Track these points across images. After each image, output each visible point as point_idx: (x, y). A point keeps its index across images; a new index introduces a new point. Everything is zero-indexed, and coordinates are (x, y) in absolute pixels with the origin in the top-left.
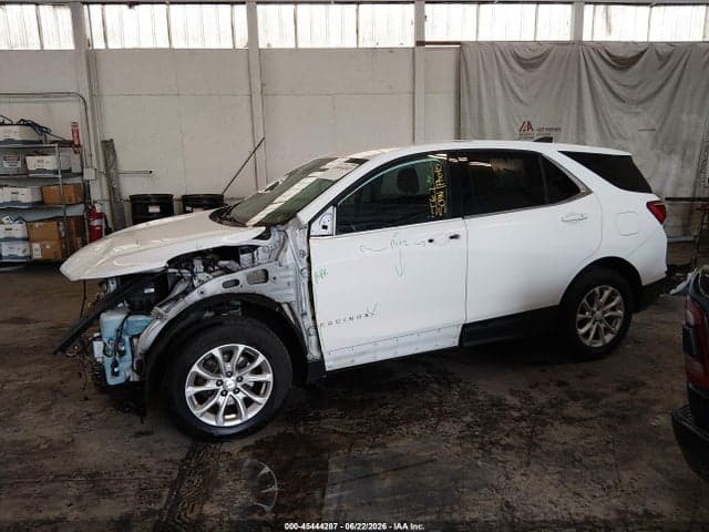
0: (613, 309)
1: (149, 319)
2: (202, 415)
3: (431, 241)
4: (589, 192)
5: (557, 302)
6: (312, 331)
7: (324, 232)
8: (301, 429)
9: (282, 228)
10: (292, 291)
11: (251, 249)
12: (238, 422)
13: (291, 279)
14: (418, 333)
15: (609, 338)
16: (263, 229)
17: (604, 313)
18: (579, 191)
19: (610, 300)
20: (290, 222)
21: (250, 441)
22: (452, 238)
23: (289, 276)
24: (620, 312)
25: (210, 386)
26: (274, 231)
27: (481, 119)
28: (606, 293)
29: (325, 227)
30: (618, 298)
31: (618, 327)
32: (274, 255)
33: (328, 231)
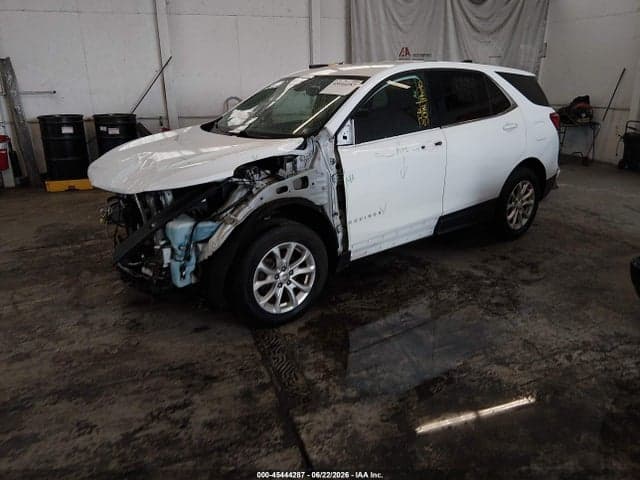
0: (528, 199)
1: (215, 224)
2: (265, 305)
3: (423, 147)
4: (515, 106)
5: (497, 196)
6: (340, 228)
7: (345, 142)
8: (335, 310)
9: (315, 139)
10: (325, 195)
11: (292, 158)
12: (291, 308)
13: (325, 185)
14: (411, 226)
15: (525, 221)
16: (302, 140)
17: (523, 202)
18: (510, 105)
19: (527, 192)
20: (320, 133)
21: (301, 323)
22: (437, 144)
23: (323, 182)
24: (532, 201)
25: (269, 279)
26: (309, 141)
27: (368, 43)
28: (525, 186)
29: (345, 138)
30: (531, 191)
31: (530, 213)
32: (309, 164)
33: (348, 141)
